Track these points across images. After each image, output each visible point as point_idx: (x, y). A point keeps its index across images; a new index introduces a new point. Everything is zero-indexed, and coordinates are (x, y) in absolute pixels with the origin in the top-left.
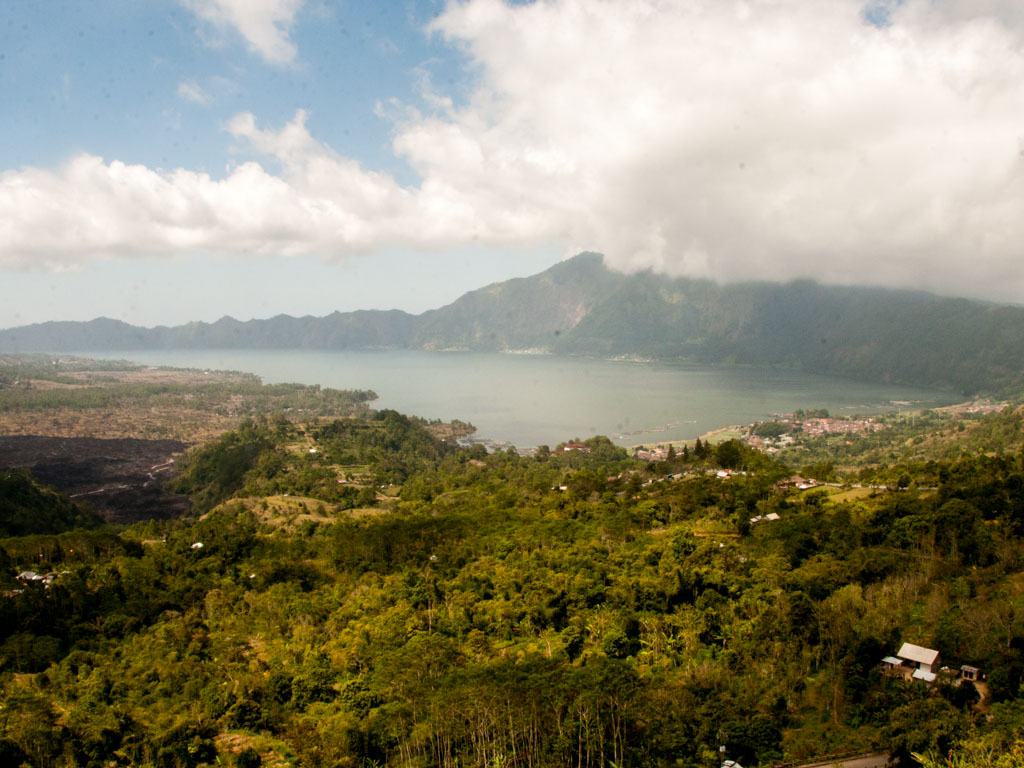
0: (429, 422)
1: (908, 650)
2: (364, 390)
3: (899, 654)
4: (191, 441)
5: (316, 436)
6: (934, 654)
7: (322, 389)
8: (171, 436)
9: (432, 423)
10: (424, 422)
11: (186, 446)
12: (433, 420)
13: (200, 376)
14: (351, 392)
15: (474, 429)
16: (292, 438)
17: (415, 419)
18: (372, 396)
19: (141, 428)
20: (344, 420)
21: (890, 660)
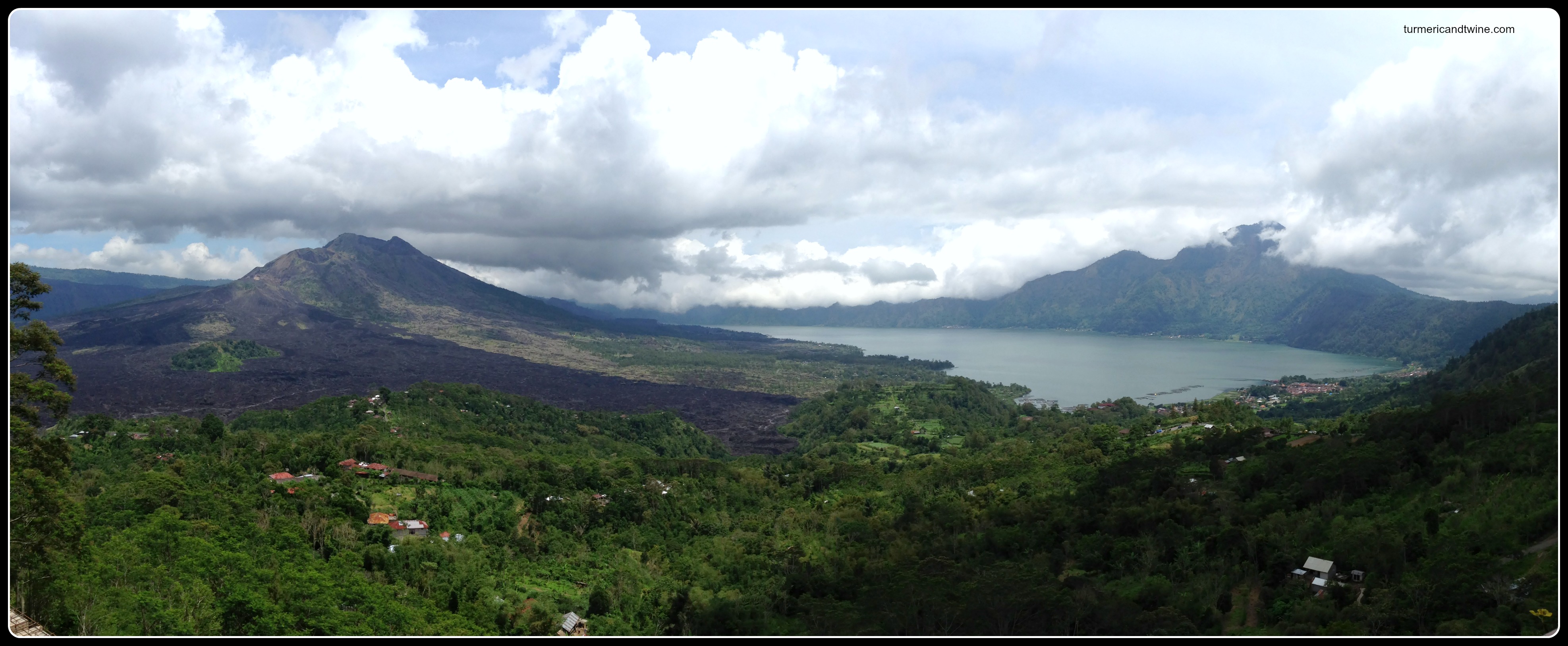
0: (993, 385)
1: (1312, 563)
2: (943, 360)
3: (1304, 566)
4: (803, 397)
5: (900, 397)
6: (1330, 564)
7: (910, 360)
8: (789, 392)
9: (995, 386)
10: (989, 385)
11: (800, 400)
12: (996, 384)
13: (814, 348)
14: (932, 362)
15: (1030, 391)
16: (880, 398)
17: (982, 383)
18: (948, 365)
19: (767, 385)
20: (922, 384)
21: (1298, 571)
